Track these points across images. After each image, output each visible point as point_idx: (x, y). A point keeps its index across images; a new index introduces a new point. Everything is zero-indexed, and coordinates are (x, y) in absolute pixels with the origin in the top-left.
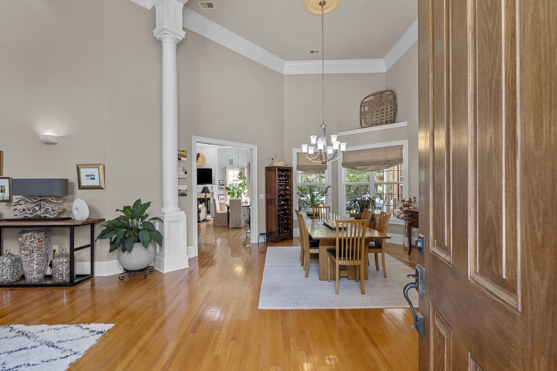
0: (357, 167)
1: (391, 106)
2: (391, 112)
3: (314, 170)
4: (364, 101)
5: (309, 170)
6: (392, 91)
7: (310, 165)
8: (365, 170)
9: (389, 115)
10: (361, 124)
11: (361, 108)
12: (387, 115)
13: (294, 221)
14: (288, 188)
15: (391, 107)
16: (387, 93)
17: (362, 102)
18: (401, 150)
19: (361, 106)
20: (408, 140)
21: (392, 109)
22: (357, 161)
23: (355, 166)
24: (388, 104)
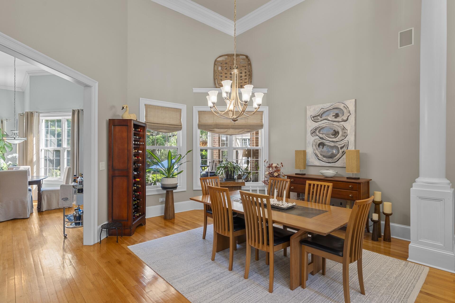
0: (215, 129)
1: (245, 71)
2: (245, 77)
3: (166, 129)
4: (217, 60)
5: (161, 129)
6: (247, 57)
7: (163, 123)
8: (225, 133)
9: (244, 79)
10: (215, 84)
11: (214, 67)
12: (242, 80)
13: (147, 198)
14: (141, 152)
15: (246, 73)
16: (241, 57)
17: (216, 61)
18: (261, 117)
19: (215, 64)
20: (268, 107)
21: (246, 74)
22: (216, 123)
23: (214, 128)
24: (243, 69)
